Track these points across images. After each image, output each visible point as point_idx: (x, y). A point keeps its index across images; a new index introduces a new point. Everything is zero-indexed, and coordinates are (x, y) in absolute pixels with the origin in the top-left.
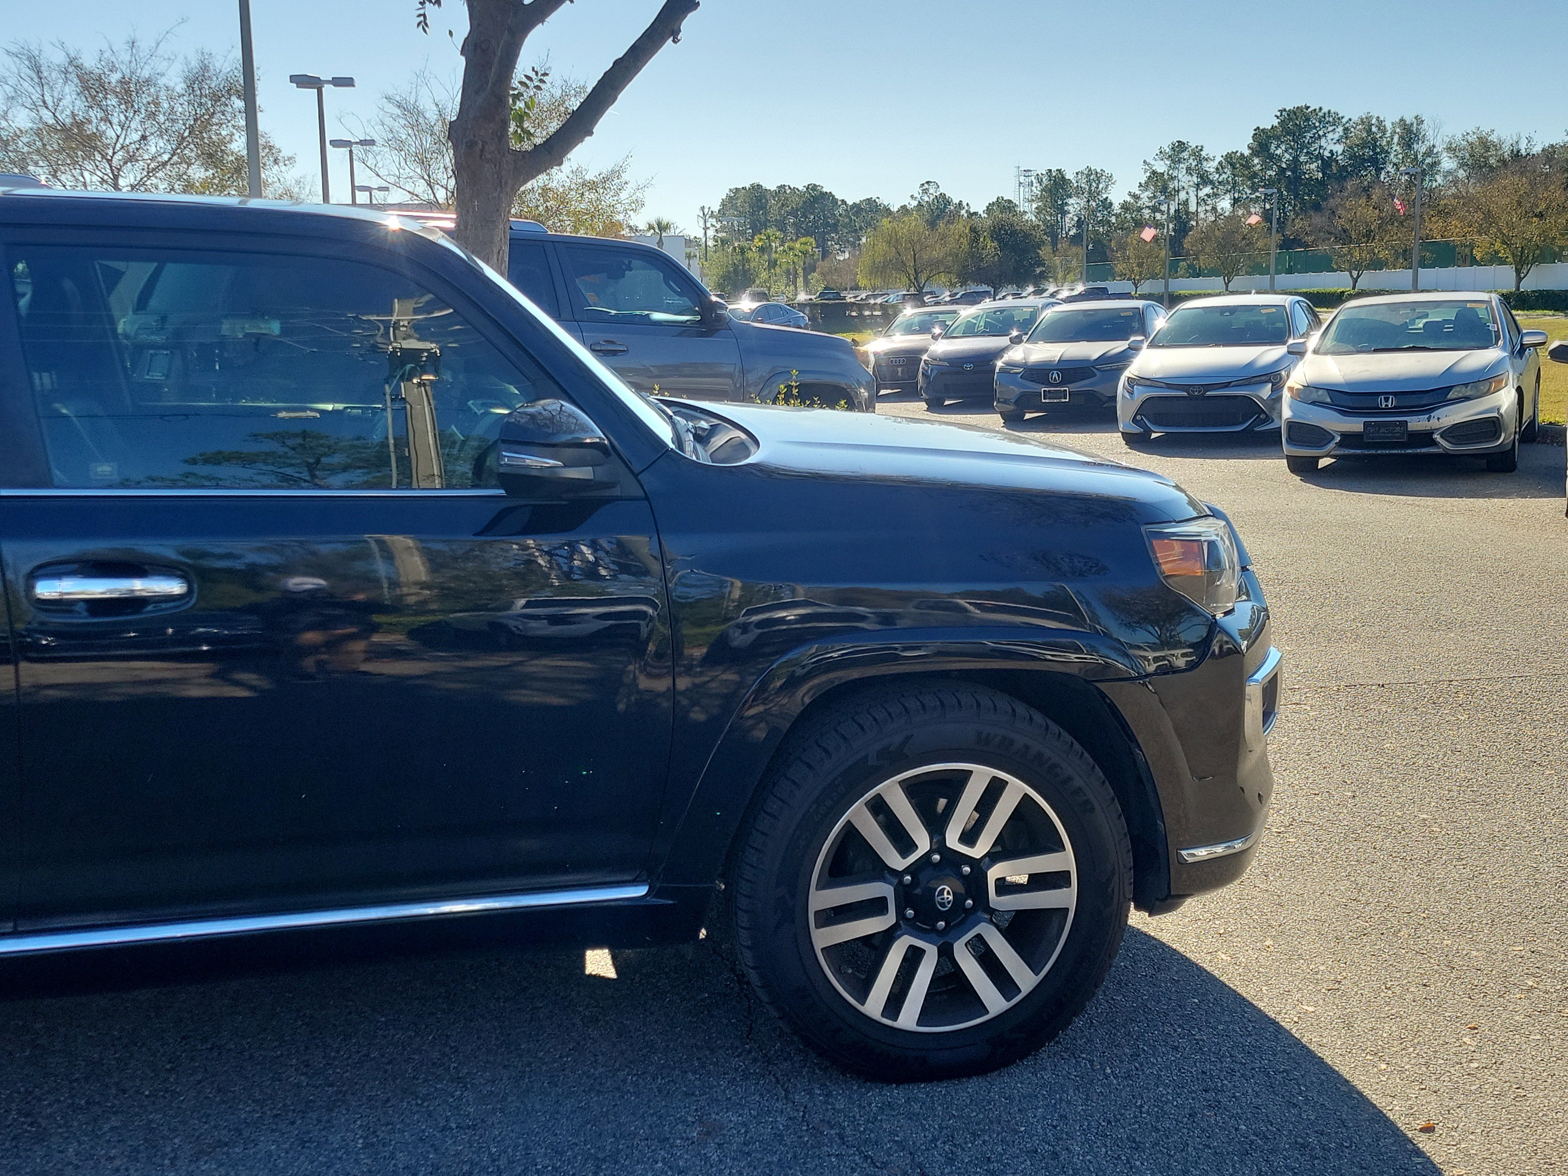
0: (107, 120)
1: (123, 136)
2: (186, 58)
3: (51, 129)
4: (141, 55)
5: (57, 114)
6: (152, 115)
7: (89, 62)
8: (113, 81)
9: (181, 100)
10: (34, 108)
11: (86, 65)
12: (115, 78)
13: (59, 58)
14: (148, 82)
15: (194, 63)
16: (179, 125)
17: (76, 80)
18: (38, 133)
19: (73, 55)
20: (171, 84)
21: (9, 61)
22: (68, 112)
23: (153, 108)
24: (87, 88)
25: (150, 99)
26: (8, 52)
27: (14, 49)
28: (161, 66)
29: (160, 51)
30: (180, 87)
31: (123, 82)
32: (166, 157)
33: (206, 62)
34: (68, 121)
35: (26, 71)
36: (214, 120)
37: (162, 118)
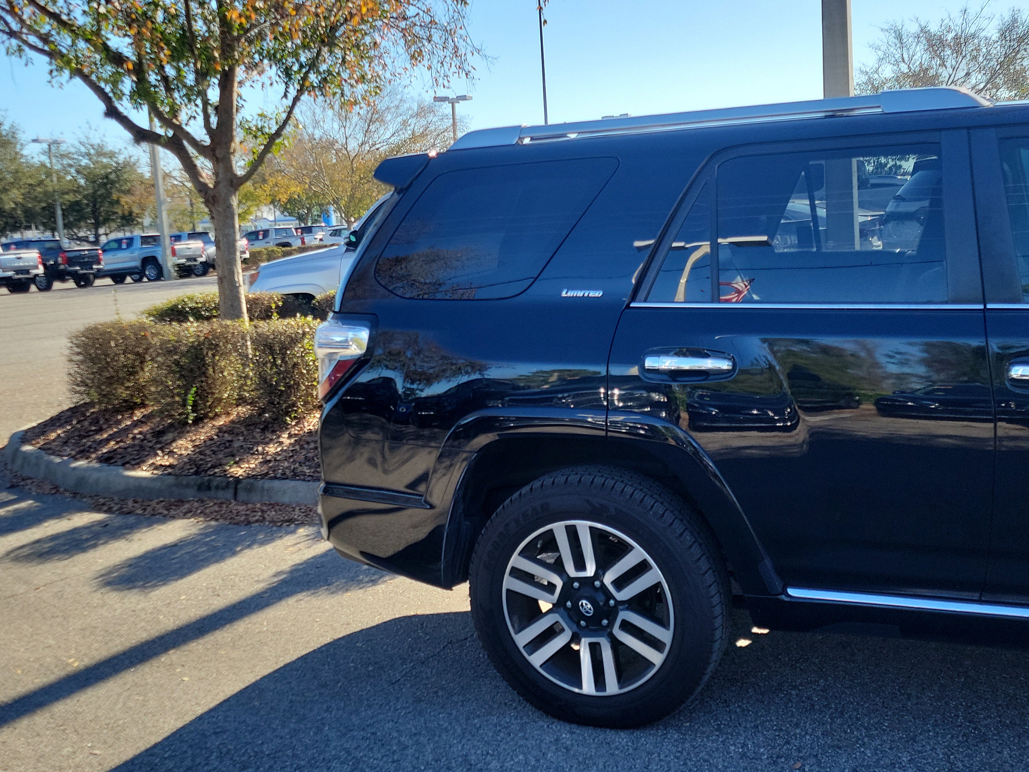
0: (943, 65)
1: (953, 76)
2: (1001, 16)
3: (905, 76)
4: (970, 18)
5: (911, 65)
6: (975, 58)
7: (934, 28)
8: (949, 38)
9: (996, 45)
10: (897, 63)
11: (932, 31)
12: (950, 36)
13: (914, 28)
14: (973, 36)
15: (1007, 18)
16: (994, 63)
17: (925, 42)
18: (897, 80)
19: (923, 25)
20: (989, 35)
21: (882, 35)
22: (918, 63)
23: (975, 53)
24: (932, 46)
25: (973, 48)
26: (882, 30)
27: (886, 27)
28: (984, 24)
29: (983, 14)
30: (996, 36)
31: (956, 38)
32: (982, 86)
33: (1016, 16)
34: (917, 69)
35: (892, 40)
36: (1019, 56)
37: (981, 59)
